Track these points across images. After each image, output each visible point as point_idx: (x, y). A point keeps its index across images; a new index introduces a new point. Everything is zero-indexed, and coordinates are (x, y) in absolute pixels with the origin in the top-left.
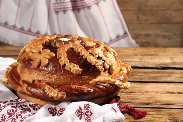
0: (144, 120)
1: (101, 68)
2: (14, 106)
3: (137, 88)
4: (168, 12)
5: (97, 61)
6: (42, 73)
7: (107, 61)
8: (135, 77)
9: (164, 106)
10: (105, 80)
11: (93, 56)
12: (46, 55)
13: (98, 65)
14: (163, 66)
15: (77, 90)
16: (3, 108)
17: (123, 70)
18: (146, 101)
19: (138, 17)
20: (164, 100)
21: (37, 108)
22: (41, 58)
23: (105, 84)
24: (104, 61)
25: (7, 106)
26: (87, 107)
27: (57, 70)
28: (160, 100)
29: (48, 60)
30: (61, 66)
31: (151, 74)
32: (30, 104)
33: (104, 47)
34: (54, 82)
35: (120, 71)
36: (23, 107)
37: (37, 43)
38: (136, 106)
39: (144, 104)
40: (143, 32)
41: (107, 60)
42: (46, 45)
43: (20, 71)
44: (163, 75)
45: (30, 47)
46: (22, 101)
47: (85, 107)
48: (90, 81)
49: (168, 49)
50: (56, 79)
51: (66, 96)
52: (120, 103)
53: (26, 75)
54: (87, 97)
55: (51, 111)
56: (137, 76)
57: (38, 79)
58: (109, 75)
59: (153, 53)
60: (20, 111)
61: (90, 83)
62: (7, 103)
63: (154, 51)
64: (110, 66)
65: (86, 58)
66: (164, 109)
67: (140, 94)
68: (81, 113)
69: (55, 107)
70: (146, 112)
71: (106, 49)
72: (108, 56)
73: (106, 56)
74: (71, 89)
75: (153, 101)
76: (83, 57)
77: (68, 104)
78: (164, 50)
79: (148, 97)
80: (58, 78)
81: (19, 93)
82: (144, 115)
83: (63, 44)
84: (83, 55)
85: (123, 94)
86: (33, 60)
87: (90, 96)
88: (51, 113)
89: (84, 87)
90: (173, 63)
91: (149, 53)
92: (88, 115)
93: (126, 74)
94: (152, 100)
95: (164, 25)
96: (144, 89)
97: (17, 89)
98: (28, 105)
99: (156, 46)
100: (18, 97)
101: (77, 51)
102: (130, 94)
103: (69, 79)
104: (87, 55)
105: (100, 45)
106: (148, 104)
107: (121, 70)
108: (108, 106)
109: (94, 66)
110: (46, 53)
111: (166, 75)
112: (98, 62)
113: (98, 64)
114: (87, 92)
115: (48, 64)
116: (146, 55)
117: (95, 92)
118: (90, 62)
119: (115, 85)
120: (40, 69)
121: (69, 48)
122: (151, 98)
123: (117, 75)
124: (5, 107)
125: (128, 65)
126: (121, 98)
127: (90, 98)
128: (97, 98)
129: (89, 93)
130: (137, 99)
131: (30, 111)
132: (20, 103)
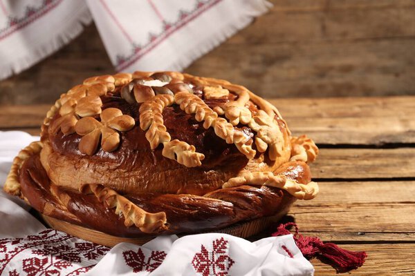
0: (361, 272)
1: (248, 149)
2: (39, 251)
3: (332, 194)
4: (393, 12)
5: (239, 133)
6: (106, 168)
7: (262, 133)
8: (323, 168)
9: (403, 237)
10: (258, 180)
11: (228, 121)
12: (112, 122)
13: (241, 144)
14: (387, 141)
15: (192, 206)
16: (13, 256)
17: (298, 152)
18: (356, 226)
19: (324, 28)
20: (400, 222)
21: (95, 252)
22: (102, 131)
23: (260, 188)
24: (255, 132)
25: (22, 250)
26: (219, 246)
27: (143, 158)
28: (391, 222)
29: (118, 135)
30: (152, 148)
31: (360, 160)
32: (76, 244)
33: (250, 100)
34: (137, 188)
35: (291, 156)
36: (62, 250)
37: (89, 95)
38: (335, 239)
39: (355, 234)
40: (337, 62)
41: (260, 130)
42: (111, 98)
43: (48, 164)
44: (390, 161)
45: (72, 104)
46: (57, 237)
47: (215, 247)
48: (222, 184)
49: (392, 100)
50: (140, 180)
51: (168, 221)
52: (296, 232)
53: (65, 173)
54: (218, 222)
55: (131, 259)
56: (328, 167)
57: (95, 181)
58: (267, 166)
59: (357, 110)
60: (54, 263)
61: (223, 187)
62: (22, 243)
63: (360, 107)
64: (269, 145)
65: (212, 128)
66: (406, 245)
67: (341, 209)
68: (205, 263)
69: (140, 249)
70: (364, 252)
71: (255, 104)
72: (263, 120)
73: (258, 121)
74: (179, 204)
75: (375, 225)
76: (204, 125)
77: (173, 241)
78: (384, 104)
79: (360, 215)
80: (145, 177)
81: (50, 218)
82: (359, 260)
83: (150, 95)
84: (204, 121)
85: (299, 210)
86: (80, 137)
87: (225, 220)
88: (130, 265)
89: (210, 199)
90: (410, 131)
91: (349, 112)
92: (222, 267)
93: (306, 162)
94: (373, 224)
95: (384, 43)
96: (348, 197)
97: (45, 208)
98: (73, 245)
99: (368, 93)
100: (47, 226)
101: (187, 111)
102: (317, 209)
103: (172, 180)
104: (213, 119)
105: (241, 94)
106: (363, 234)
107: (293, 153)
108: (271, 242)
109: (233, 146)
110: (113, 118)
111: (395, 161)
112: (240, 136)
113: (241, 140)
114: (217, 210)
115: (120, 145)
116: (343, 116)
117: (237, 209)
118: (221, 136)
119: (284, 191)
120: (99, 156)
121: (168, 104)
122: (368, 218)
123: (284, 164)
124: (18, 253)
125: (309, 141)
126: (296, 221)
127: (224, 225)
128: (241, 222)
129: (222, 212)
130: (336, 222)
131: (80, 261)
132: (53, 241)
